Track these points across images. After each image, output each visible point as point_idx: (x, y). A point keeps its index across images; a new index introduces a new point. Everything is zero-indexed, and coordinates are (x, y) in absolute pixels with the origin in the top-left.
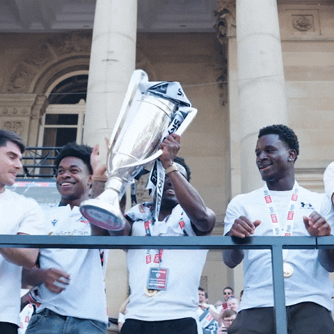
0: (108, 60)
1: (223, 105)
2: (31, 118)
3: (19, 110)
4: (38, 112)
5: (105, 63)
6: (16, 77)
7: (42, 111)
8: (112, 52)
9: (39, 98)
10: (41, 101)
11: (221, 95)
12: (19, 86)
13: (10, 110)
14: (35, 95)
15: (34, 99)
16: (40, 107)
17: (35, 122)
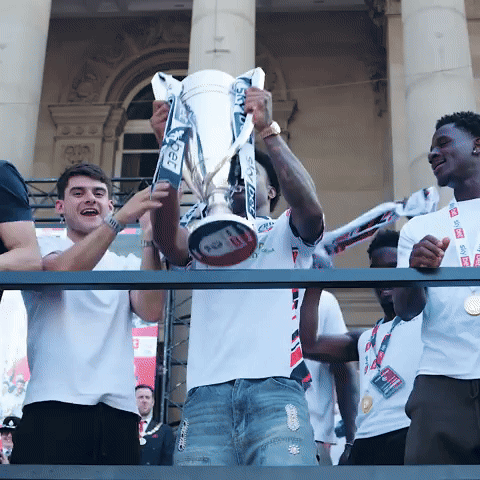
0: (215, 51)
1: (380, 115)
2: (104, 140)
3: (87, 128)
4: (114, 131)
5: (212, 55)
6: (80, 81)
7: (119, 130)
8: (220, 39)
9: (115, 112)
10: (118, 115)
11: (377, 102)
12: (84, 94)
13: (73, 129)
14: (109, 107)
15: (106, 113)
16: (116, 124)
17: (109, 146)
